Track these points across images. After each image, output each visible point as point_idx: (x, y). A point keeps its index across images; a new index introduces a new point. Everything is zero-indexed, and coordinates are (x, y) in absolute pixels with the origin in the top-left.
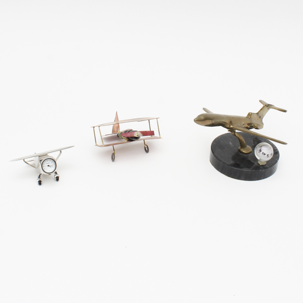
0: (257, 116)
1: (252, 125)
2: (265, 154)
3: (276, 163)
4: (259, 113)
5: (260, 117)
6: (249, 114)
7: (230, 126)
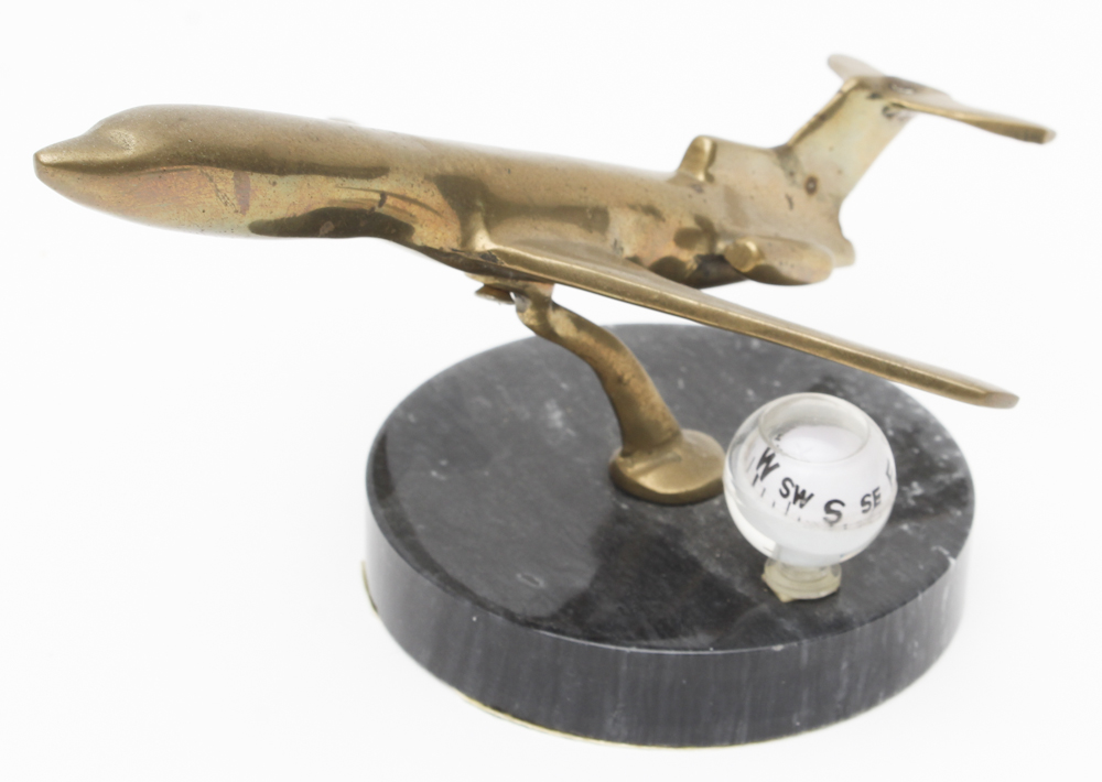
0: (779, 172)
1: (721, 246)
2: (801, 497)
3: (931, 582)
4: (803, 152)
5: (811, 186)
6: (694, 149)
7: (467, 237)
